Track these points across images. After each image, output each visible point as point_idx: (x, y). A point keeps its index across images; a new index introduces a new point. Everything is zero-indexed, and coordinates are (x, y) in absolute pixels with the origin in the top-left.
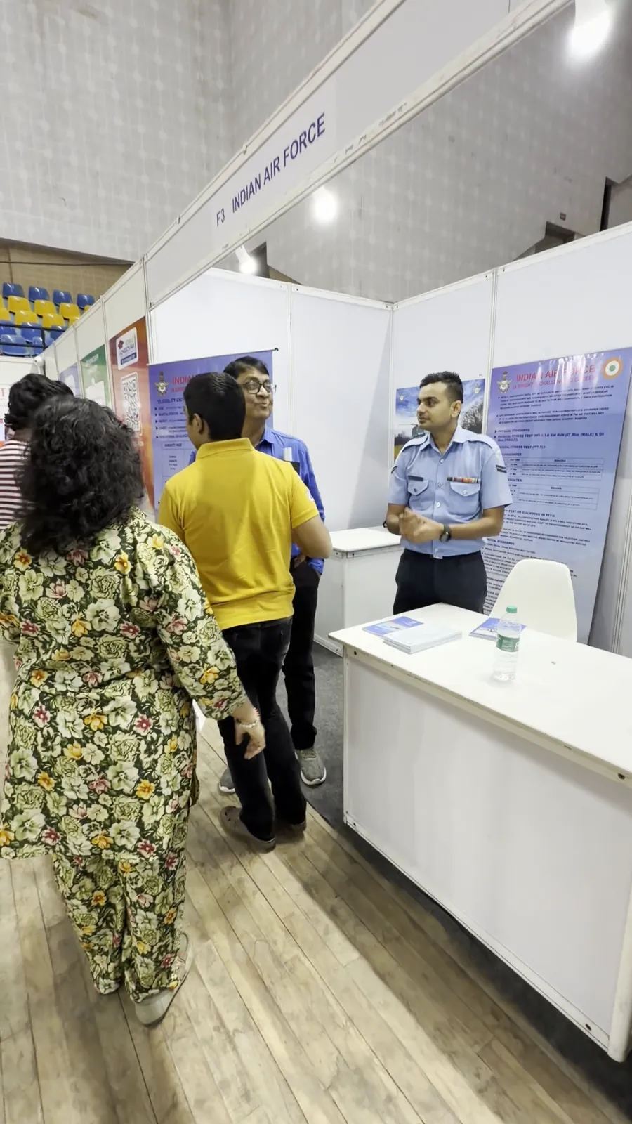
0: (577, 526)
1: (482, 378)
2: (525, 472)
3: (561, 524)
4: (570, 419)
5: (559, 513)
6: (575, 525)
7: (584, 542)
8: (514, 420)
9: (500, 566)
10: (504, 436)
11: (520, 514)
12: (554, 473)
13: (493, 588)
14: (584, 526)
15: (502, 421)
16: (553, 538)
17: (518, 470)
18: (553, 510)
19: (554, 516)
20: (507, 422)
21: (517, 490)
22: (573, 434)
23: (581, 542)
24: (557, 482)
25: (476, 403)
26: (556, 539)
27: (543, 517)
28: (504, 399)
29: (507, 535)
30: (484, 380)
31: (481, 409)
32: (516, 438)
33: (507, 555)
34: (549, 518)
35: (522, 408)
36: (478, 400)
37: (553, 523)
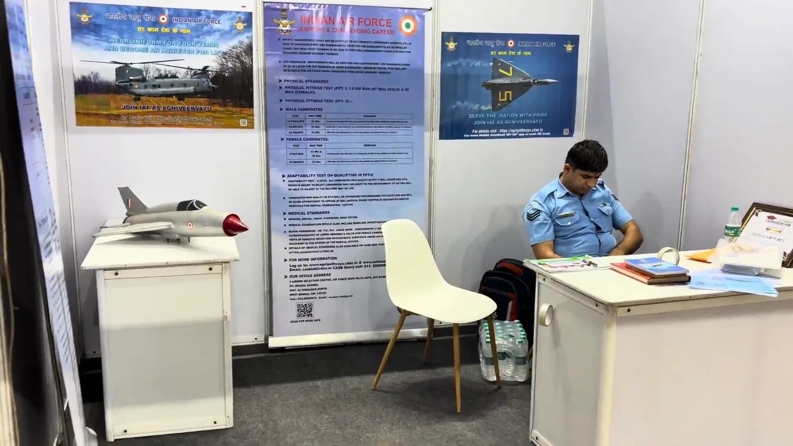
0: (398, 181)
1: (248, 10)
2: (331, 129)
3: (383, 182)
4: (374, 72)
5: (377, 171)
6: (396, 181)
7: (406, 197)
8: (306, 69)
9: (316, 241)
10: (295, 88)
11: (331, 178)
12: (365, 130)
13: (310, 269)
14: (404, 181)
15: (287, 68)
16: (376, 198)
17: (322, 127)
18: (370, 168)
19: (372, 175)
20: (296, 71)
21: (323, 151)
22: (380, 89)
23: (404, 197)
24: (370, 139)
25: (241, 43)
26: (379, 198)
27: (360, 178)
28: (287, 42)
29: (318, 203)
30: (251, 13)
31: (249, 50)
32: (312, 90)
33: (325, 227)
34: (367, 177)
35: (315, 55)
36: (244, 38)
37: (373, 182)
